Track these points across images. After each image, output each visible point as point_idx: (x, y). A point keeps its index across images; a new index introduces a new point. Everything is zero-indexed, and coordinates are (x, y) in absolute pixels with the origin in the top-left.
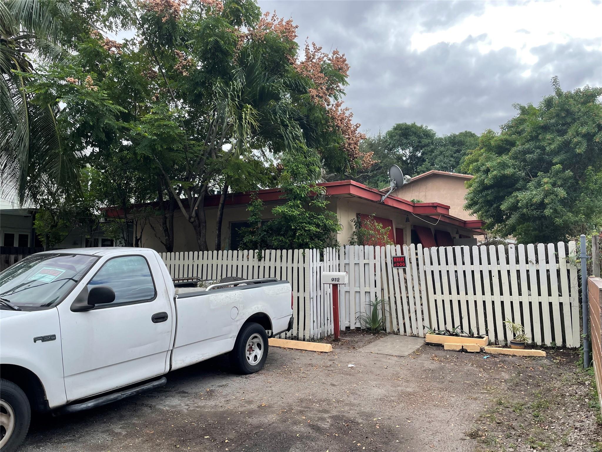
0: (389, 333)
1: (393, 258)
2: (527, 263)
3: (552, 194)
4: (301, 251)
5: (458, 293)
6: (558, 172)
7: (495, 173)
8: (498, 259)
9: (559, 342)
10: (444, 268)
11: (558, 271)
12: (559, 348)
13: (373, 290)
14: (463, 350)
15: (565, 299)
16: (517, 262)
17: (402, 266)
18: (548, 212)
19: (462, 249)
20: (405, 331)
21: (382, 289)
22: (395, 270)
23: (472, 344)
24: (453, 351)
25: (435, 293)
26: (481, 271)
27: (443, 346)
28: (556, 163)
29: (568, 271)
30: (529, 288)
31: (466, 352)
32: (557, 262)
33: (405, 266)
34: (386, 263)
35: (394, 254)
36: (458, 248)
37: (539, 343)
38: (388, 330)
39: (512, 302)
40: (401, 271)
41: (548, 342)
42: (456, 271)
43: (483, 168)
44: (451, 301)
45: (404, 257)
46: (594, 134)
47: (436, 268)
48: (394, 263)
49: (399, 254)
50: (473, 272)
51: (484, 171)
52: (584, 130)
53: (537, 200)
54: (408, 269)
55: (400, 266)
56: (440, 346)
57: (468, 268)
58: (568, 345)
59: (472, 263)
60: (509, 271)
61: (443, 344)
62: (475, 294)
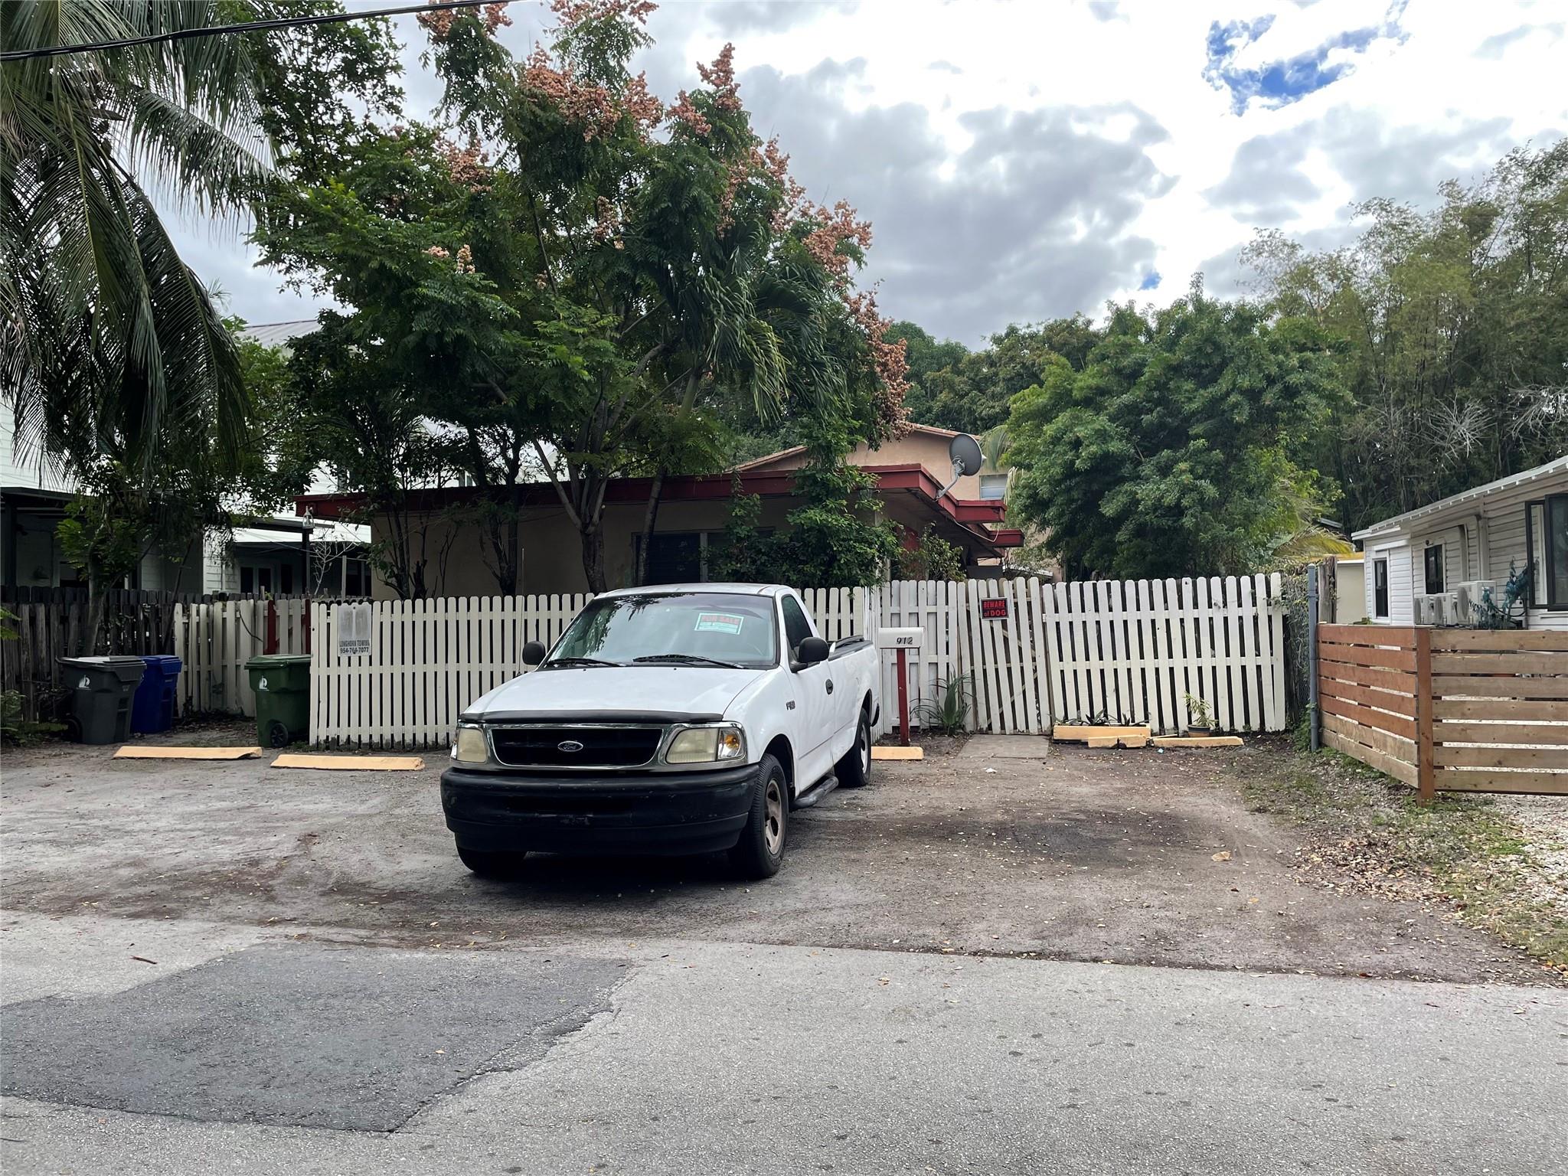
0: (973, 733)
1: (983, 602)
2: (1210, 606)
3: (1192, 490)
4: (845, 590)
5: (1101, 658)
6: (1198, 451)
7: (1093, 448)
8: (1166, 601)
9: (1255, 725)
10: (1077, 617)
11: (1256, 618)
12: (1255, 733)
13: (942, 660)
14: (1120, 746)
15: (1265, 660)
16: (1196, 605)
17: (1001, 616)
18: (1188, 521)
19: (1108, 585)
20: (1003, 727)
21: (960, 658)
22: (986, 623)
23: (1133, 736)
24: (1102, 748)
25: (1061, 659)
26: (1139, 621)
27: (1087, 743)
28: (1197, 437)
29: (1270, 617)
30: (1213, 647)
31: (1124, 747)
32: (1254, 604)
33: (1007, 615)
34: (968, 612)
35: (983, 596)
36: (1102, 585)
37: (1227, 728)
38: (969, 728)
39: (1186, 669)
40: (997, 625)
41: (1239, 725)
42: (1098, 623)
43: (1069, 437)
44: (1088, 671)
45: (1005, 601)
46: (1262, 391)
47: (1064, 617)
48: (984, 611)
49: (994, 595)
50: (1125, 622)
51: (1070, 443)
52: (1245, 382)
53: (1170, 499)
54: (1011, 620)
55: (995, 616)
56: (1080, 744)
57: (1118, 616)
58: (1268, 729)
59: (1124, 609)
60: (1182, 621)
61: (1083, 739)
62: (1128, 658)
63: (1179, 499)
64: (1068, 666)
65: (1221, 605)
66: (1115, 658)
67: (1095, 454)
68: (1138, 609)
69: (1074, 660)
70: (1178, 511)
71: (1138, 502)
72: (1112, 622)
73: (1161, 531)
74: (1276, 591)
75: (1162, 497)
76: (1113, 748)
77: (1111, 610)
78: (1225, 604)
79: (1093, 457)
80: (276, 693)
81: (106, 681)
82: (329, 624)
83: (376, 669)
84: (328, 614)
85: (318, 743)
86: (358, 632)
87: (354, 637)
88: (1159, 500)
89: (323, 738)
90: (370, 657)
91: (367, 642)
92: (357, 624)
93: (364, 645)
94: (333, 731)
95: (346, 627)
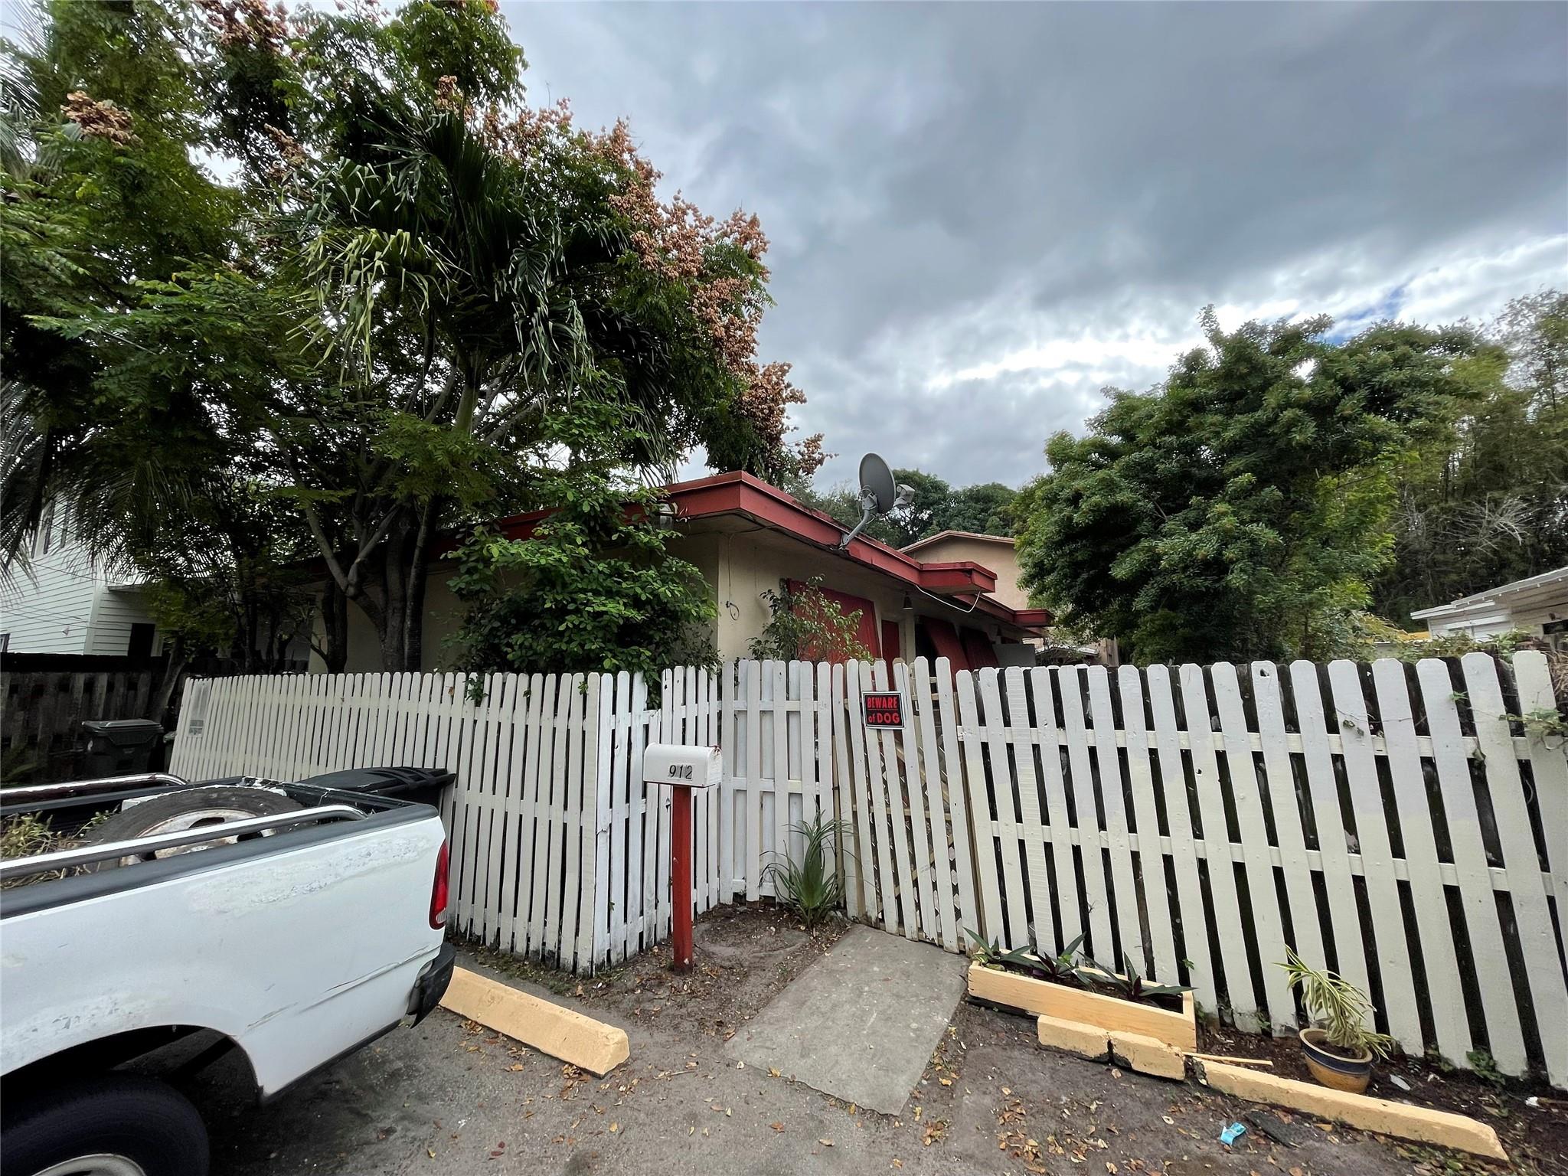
0: (855, 921)
1: (866, 697)
2: (1332, 727)
3: (1239, 538)
4: (579, 677)
5: (1073, 823)
6: (1247, 492)
7: (1096, 499)
8: (1213, 711)
9: (1510, 1059)
10: (1022, 735)
11: (1477, 767)
13: (809, 788)
14: (1110, 1059)
15: (1524, 879)
16: (1292, 723)
17: (892, 724)
18: (1236, 579)
19: (1083, 675)
20: (901, 922)
21: (836, 789)
22: (871, 733)
23: (1149, 1041)
24: (1071, 1054)
25: (994, 816)
26: (1153, 753)
28: (1237, 473)
29: (1525, 767)
30: (1350, 825)
31: (1126, 1068)
32: (1468, 727)
33: (900, 723)
34: (847, 712)
35: (867, 689)
36: (1068, 674)
37: (1414, 1048)
39: (1279, 871)
40: (888, 738)
41: (1455, 1049)
42: (1064, 749)
43: (1066, 493)
44: (1048, 846)
45: (898, 697)
46: (1336, 400)
47: (996, 734)
48: (869, 713)
49: (883, 688)
50: (1122, 752)
51: (1067, 500)
54: (908, 732)
55: (884, 723)
57: (1106, 739)
58: (1555, 1081)
59: (1119, 724)
60: (1258, 757)
61: (1031, 1010)
62: (1132, 828)
63: (1219, 553)
64: (1008, 830)
65: (1366, 727)
66: (1102, 826)
67: (1097, 504)
68: (1150, 726)
69: (1019, 819)
70: (1217, 566)
71: (1159, 557)
72: (1093, 751)
73: (1197, 596)
74: (1537, 699)
75: (1194, 549)
76: (1097, 1061)
77: (1089, 724)
78: (1377, 727)
79: (1096, 509)
84: (192, 690)
86: (201, 710)
87: (198, 717)
88: (1189, 554)
90: (202, 740)
91: (203, 723)
93: (201, 725)
95: (197, 701)
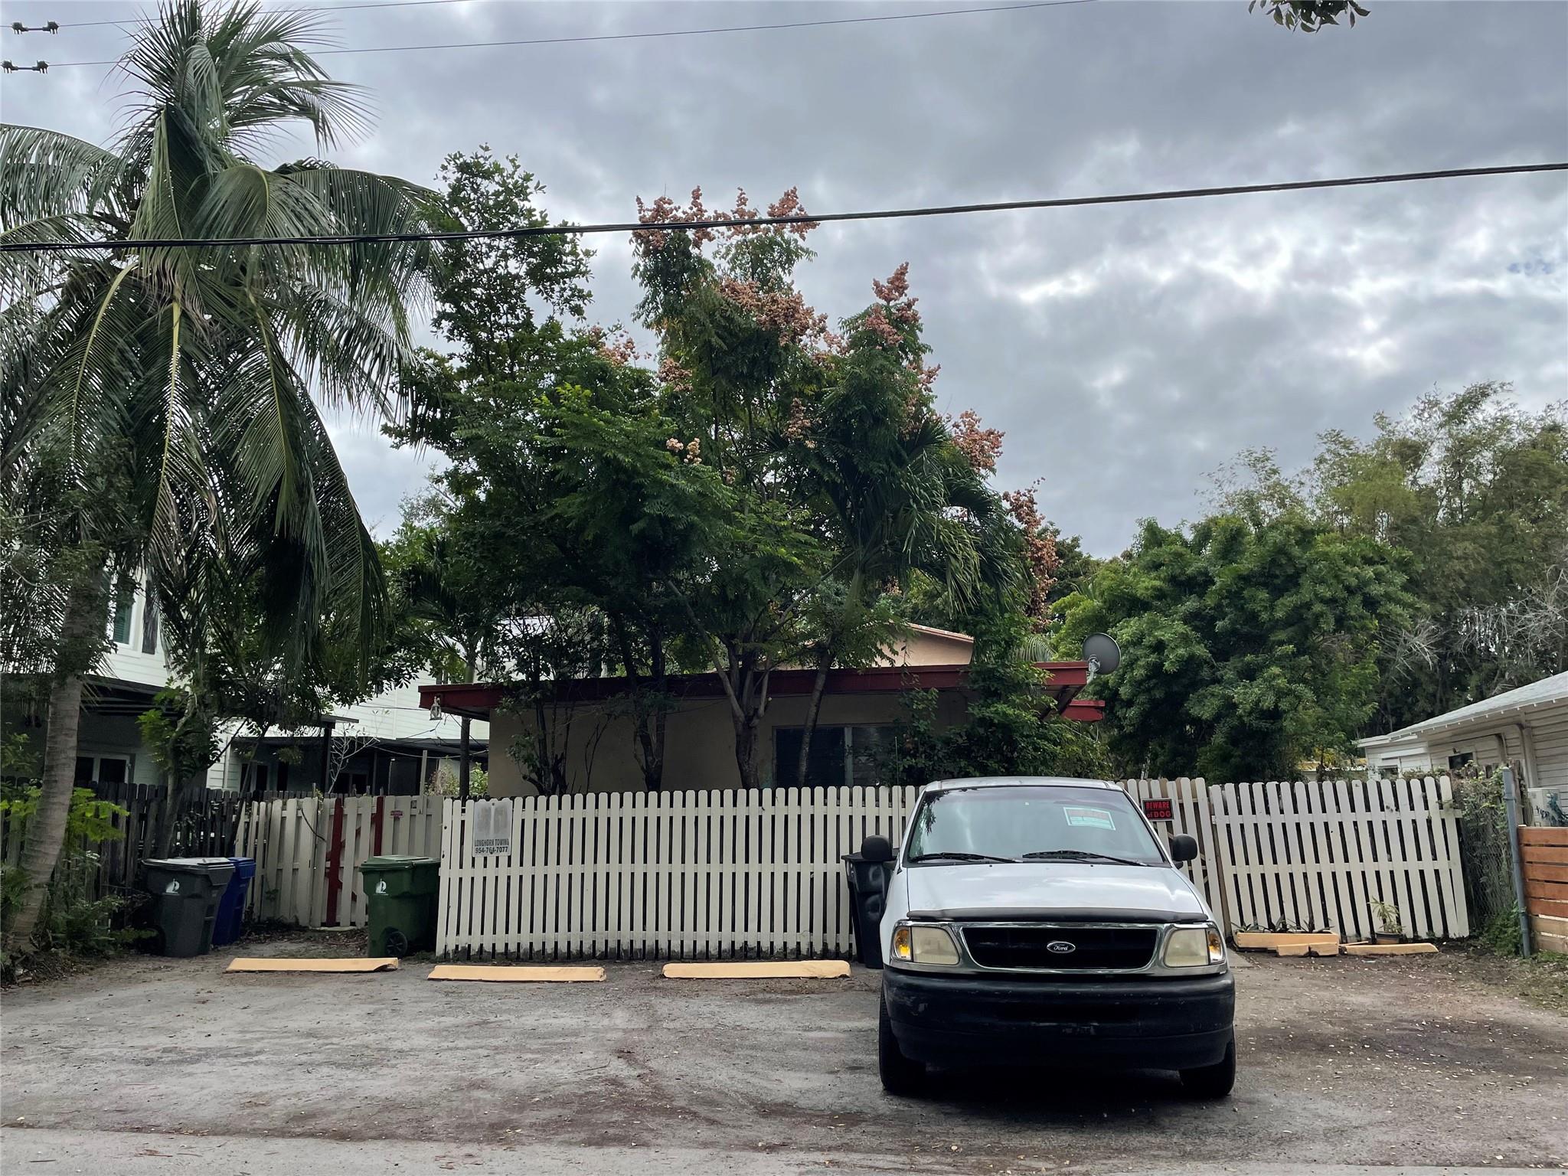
1: (1145, 802)
2: (1382, 809)
6: (1287, 657)
7: (1181, 651)
8: (1337, 804)
10: (1248, 819)
11: (1429, 821)
12: (1440, 940)
14: (1311, 954)
15: (1442, 864)
16: (1368, 808)
17: (1165, 817)
18: (1287, 725)
19: (1278, 787)
24: (1292, 956)
25: (1234, 863)
26: (1312, 824)
27: (1276, 951)
28: (1281, 643)
29: (1443, 821)
30: (1389, 851)
31: (1316, 955)
32: (1427, 808)
33: (1172, 816)
35: (1145, 796)
36: (1271, 786)
37: (1410, 935)
39: (1363, 873)
40: (1162, 826)
41: (1423, 931)
43: (1150, 640)
44: (1263, 876)
45: (1170, 802)
46: (1344, 601)
47: (1234, 819)
49: (1157, 796)
50: (1298, 825)
51: (1150, 647)
52: (1326, 592)
53: (1268, 703)
54: (1176, 821)
55: (1159, 818)
56: (1269, 952)
57: (1291, 819)
58: (1451, 935)
59: (1296, 811)
61: (1271, 947)
64: (1241, 869)
65: (1394, 808)
66: (1289, 862)
67: (1182, 656)
68: (1310, 812)
69: (1247, 864)
70: (1276, 714)
71: (1234, 705)
72: (1284, 825)
73: (1259, 734)
74: (1447, 795)
76: (1305, 956)
77: (1282, 812)
78: (1397, 809)
80: (397, 897)
81: (198, 886)
82: (463, 822)
83: (515, 871)
84: (463, 811)
85: (446, 953)
86: (497, 829)
87: (492, 836)
89: (451, 947)
90: (510, 858)
91: (506, 842)
92: (496, 821)
93: (503, 844)
94: (464, 940)
95: (483, 822)
